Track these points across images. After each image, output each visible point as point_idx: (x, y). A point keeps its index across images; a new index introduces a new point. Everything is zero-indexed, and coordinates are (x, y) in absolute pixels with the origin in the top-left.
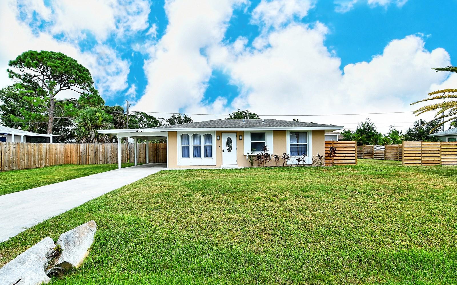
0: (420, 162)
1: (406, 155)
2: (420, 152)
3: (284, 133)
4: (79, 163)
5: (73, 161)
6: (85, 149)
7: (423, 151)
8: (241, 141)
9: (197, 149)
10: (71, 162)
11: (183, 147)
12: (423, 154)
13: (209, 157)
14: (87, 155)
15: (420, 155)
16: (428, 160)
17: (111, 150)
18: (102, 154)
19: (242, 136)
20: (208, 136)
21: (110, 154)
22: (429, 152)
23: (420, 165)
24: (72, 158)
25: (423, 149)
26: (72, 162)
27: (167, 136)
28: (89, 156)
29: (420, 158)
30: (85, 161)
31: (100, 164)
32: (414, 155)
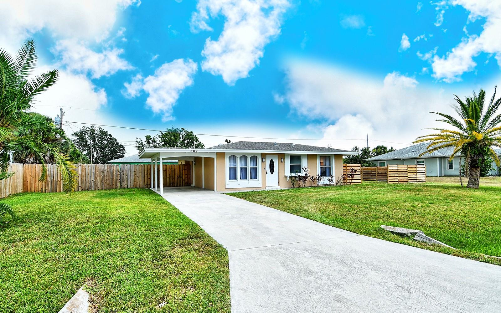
0: (397, 180)
1: (390, 175)
2: (397, 173)
3: (314, 156)
4: (45, 190)
5: (35, 188)
6: (55, 171)
7: (399, 172)
8: (282, 163)
9: (244, 170)
10: (31, 189)
11: (230, 169)
12: (399, 174)
13: (253, 179)
14: (59, 179)
15: (397, 175)
16: (401, 179)
17: (95, 173)
18: (82, 178)
19: (283, 158)
20: (254, 158)
21: (93, 178)
22: (402, 173)
23: (397, 183)
24: (34, 184)
25: (399, 170)
26: (33, 190)
27: (215, 157)
28: (62, 181)
29: (397, 177)
30: (55, 188)
31: (78, 191)
32: (394, 175)
